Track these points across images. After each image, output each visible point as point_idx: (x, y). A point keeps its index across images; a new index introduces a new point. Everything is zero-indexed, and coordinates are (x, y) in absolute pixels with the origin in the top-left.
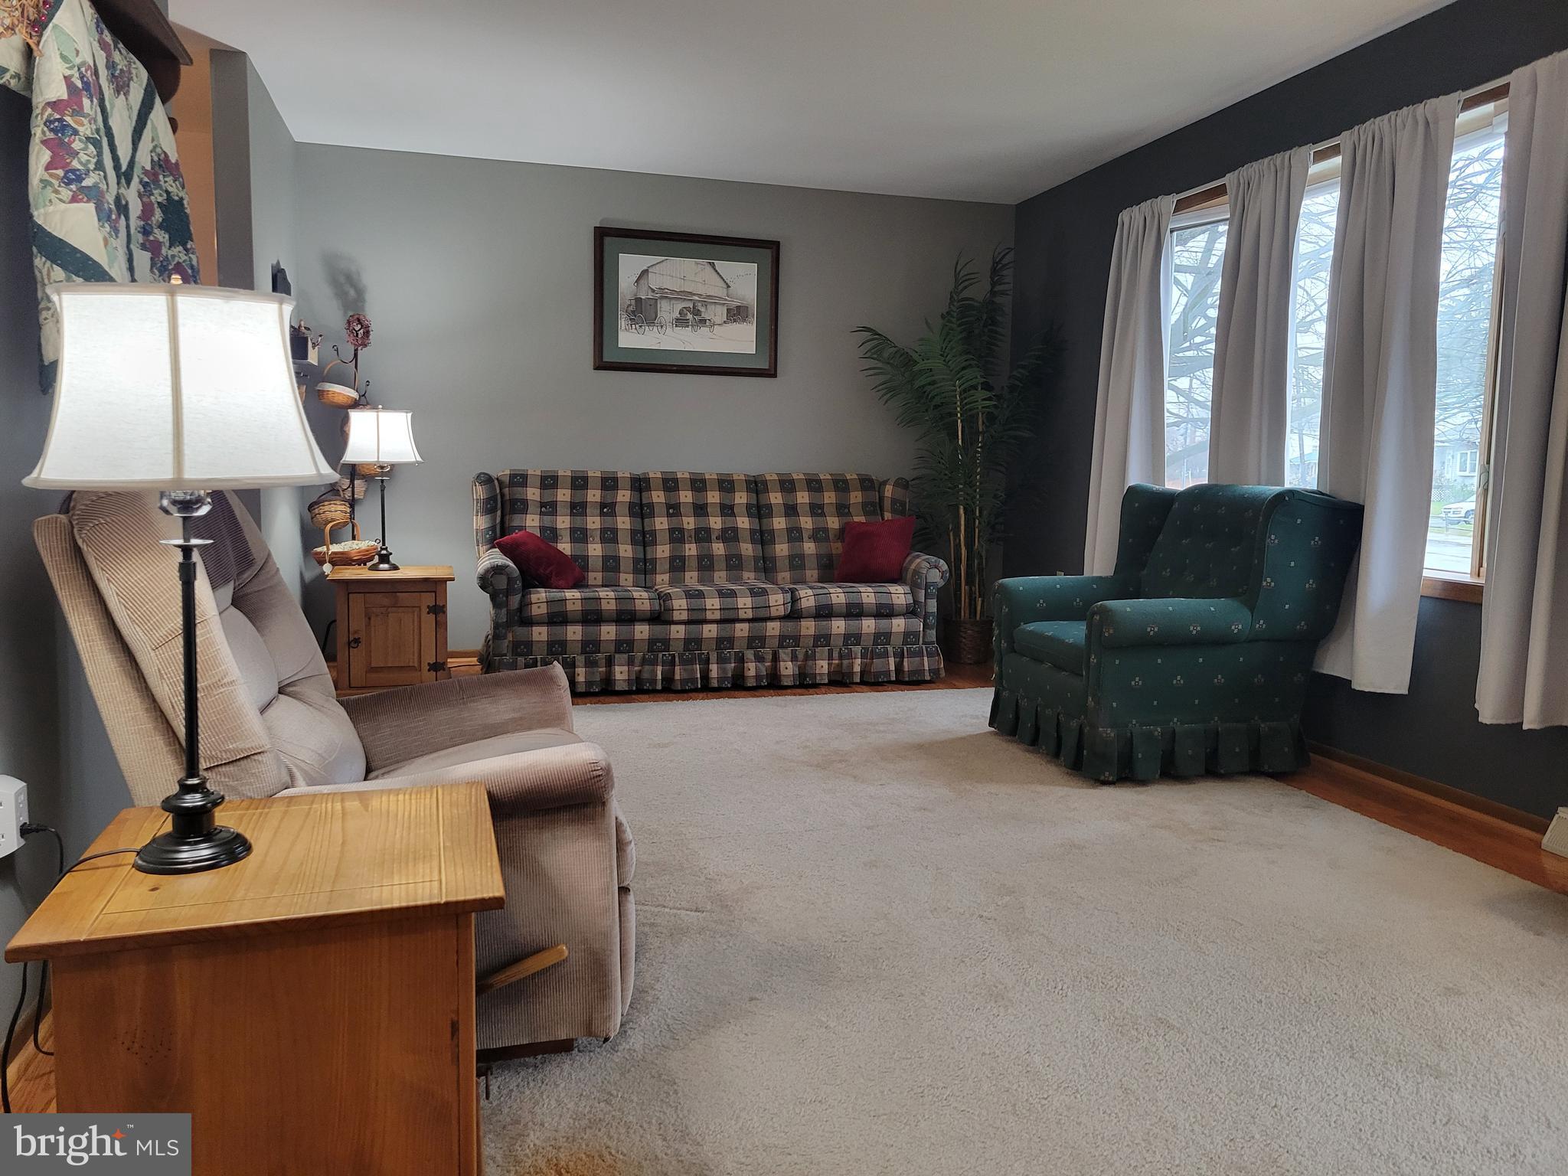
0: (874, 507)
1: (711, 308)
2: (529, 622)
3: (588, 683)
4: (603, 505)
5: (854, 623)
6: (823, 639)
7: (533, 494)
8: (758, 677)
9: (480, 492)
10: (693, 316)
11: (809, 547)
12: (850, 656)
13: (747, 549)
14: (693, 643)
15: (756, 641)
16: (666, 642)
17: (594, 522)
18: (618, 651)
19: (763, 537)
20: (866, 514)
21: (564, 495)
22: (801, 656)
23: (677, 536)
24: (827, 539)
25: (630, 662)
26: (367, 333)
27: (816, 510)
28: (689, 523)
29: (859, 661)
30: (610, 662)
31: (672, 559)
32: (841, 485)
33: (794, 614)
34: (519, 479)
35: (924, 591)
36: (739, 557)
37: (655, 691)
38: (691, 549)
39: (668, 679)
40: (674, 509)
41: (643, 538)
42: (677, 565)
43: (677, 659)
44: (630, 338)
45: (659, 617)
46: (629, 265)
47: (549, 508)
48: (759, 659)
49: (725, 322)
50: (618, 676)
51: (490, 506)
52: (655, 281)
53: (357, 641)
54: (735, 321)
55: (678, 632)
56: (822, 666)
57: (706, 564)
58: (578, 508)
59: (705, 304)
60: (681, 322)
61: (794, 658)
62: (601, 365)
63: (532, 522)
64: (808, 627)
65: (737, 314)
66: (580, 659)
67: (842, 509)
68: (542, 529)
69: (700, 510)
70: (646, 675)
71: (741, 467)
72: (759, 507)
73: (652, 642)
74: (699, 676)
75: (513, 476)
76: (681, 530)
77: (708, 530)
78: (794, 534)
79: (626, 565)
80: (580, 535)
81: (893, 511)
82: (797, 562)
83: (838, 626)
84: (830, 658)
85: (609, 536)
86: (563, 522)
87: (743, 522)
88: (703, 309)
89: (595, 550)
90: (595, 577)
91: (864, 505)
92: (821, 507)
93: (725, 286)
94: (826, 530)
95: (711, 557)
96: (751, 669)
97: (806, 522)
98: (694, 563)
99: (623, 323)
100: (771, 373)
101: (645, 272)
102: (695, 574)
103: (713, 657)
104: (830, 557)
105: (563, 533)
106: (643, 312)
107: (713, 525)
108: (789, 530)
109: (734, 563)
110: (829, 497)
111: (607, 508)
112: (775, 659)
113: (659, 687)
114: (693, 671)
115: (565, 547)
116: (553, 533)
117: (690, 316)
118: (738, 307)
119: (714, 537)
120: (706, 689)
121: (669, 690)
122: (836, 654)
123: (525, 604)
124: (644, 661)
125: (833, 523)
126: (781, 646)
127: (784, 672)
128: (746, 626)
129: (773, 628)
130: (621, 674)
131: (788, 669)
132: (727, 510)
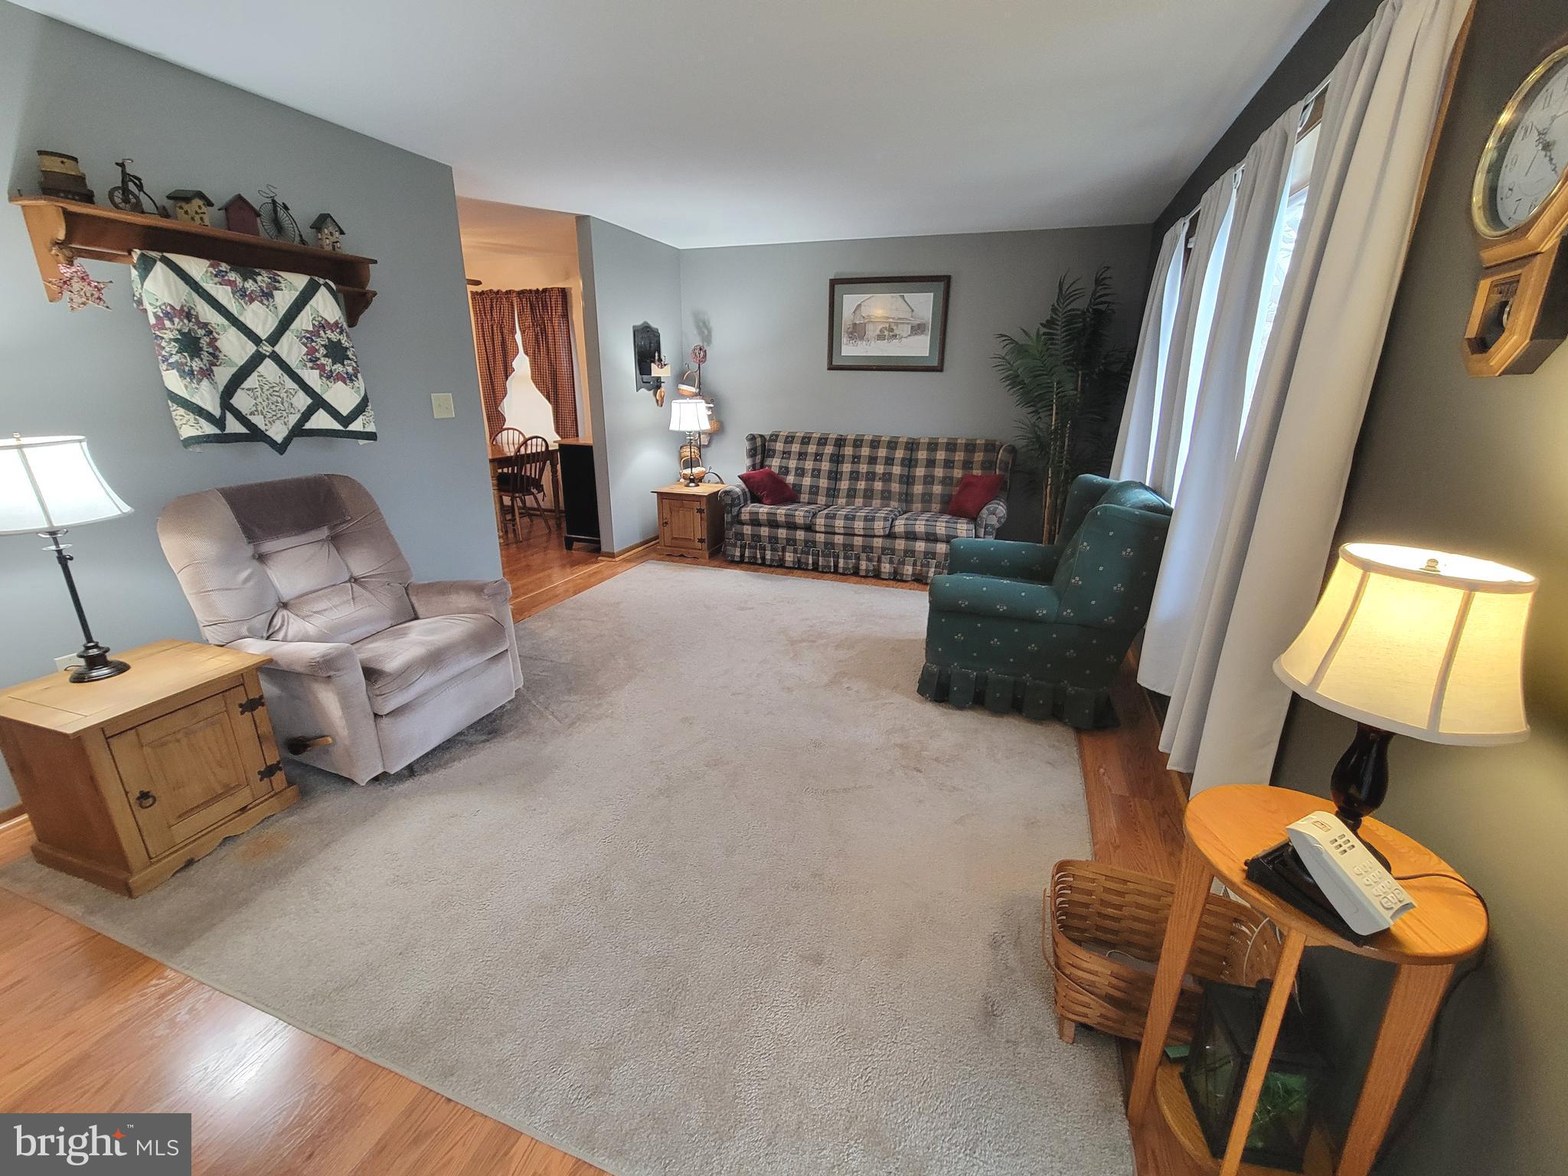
0: (988, 465)
1: (900, 326)
2: (742, 523)
3: (772, 560)
4: (817, 455)
5: (931, 545)
6: (910, 553)
7: (779, 446)
8: (867, 571)
9: (746, 445)
10: (889, 333)
11: (937, 489)
12: (928, 565)
13: (895, 487)
14: (830, 545)
15: (867, 549)
16: (814, 543)
17: (809, 465)
18: (788, 544)
19: (908, 480)
20: (983, 468)
21: (795, 448)
22: (896, 562)
23: (855, 476)
24: (951, 484)
25: (795, 551)
26: (705, 356)
27: (949, 464)
28: (863, 468)
29: (933, 570)
30: (784, 550)
31: (849, 490)
32: (970, 447)
33: (891, 536)
34: (775, 437)
35: (983, 530)
36: (890, 492)
37: (807, 570)
38: (861, 485)
39: (816, 564)
40: (856, 459)
41: (835, 476)
42: (852, 494)
43: (820, 553)
44: (849, 350)
45: (809, 528)
46: (850, 302)
47: (786, 454)
48: (869, 560)
49: (909, 336)
50: (787, 558)
51: (752, 453)
52: (864, 312)
53: (666, 523)
54: (916, 334)
55: (820, 538)
56: (908, 570)
57: (869, 494)
58: (802, 456)
59: (897, 324)
60: (881, 337)
61: (891, 562)
62: (831, 367)
63: (775, 463)
64: (900, 544)
65: (918, 329)
66: (768, 546)
67: (967, 465)
68: (781, 467)
69: (872, 460)
70: (803, 560)
71: (905, 433)
72: (910, 460)
73: (806, 542)
74: (832, 564)
75: (772, 435)
76: (858, 473)
77: (874, 474)
78: (929, 480)
79: (822, 492)
80: (801, 472)
81: (1000, 469)
82: (927, 498)
83: (920, 546)
84: (914, 564)
85: (816, 473)
86: (792, 464)
87: (897, 470)
88: (895, 328)
89: (807, 481)
90: (804, 497)
91: (983, 462)
92: (953, 462)
93: (910, 310)
94: (951, 478)
95: (872, 491)
96: (863, 565)
97: (939, 472)
98: (862, 494)
99: (844, 340)
100: (939, 369)
101: (859, 306)
102: (861, 500)
103: (842, 554)
104: (950, 496)
105: (791, 470)
106: (858, 332)
107: (877, 470)
108: (925, 477)
109: (886, 496)
110: (959, 456)
111: (818, 457)
112: (879, 561)
113: (810, 567)
114: (829, 562)
115: (790, 479)
116: (786, 471)
117: (886, 333)
118: (919, 325)
119: (877, 478)
120: (835, 572)
121: (817, 571)
122: (919, 563)
123: (739, 512)
124: (802, 552)
125: (958, 473)
126: (883, 554)
127: (883, 570)
128: (861, 539)
129: (878, 543)
130: (789, 557)
131: (886, 568)
132: (889, 461)
